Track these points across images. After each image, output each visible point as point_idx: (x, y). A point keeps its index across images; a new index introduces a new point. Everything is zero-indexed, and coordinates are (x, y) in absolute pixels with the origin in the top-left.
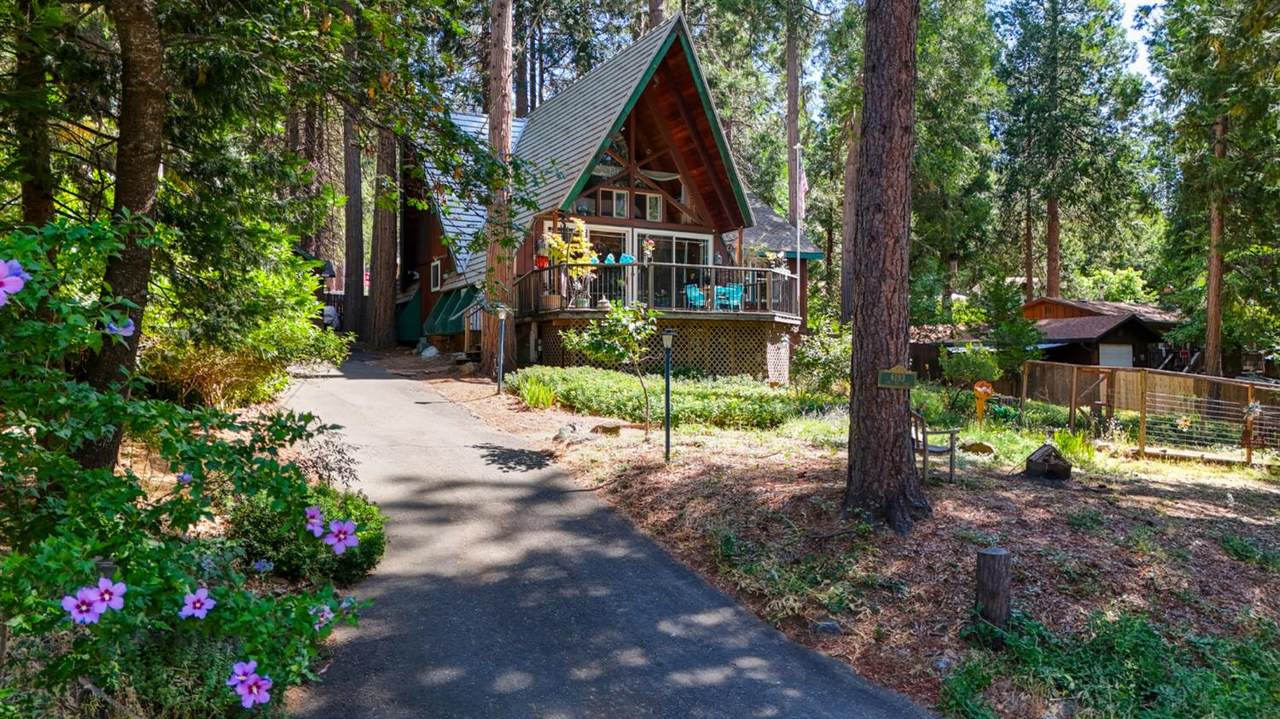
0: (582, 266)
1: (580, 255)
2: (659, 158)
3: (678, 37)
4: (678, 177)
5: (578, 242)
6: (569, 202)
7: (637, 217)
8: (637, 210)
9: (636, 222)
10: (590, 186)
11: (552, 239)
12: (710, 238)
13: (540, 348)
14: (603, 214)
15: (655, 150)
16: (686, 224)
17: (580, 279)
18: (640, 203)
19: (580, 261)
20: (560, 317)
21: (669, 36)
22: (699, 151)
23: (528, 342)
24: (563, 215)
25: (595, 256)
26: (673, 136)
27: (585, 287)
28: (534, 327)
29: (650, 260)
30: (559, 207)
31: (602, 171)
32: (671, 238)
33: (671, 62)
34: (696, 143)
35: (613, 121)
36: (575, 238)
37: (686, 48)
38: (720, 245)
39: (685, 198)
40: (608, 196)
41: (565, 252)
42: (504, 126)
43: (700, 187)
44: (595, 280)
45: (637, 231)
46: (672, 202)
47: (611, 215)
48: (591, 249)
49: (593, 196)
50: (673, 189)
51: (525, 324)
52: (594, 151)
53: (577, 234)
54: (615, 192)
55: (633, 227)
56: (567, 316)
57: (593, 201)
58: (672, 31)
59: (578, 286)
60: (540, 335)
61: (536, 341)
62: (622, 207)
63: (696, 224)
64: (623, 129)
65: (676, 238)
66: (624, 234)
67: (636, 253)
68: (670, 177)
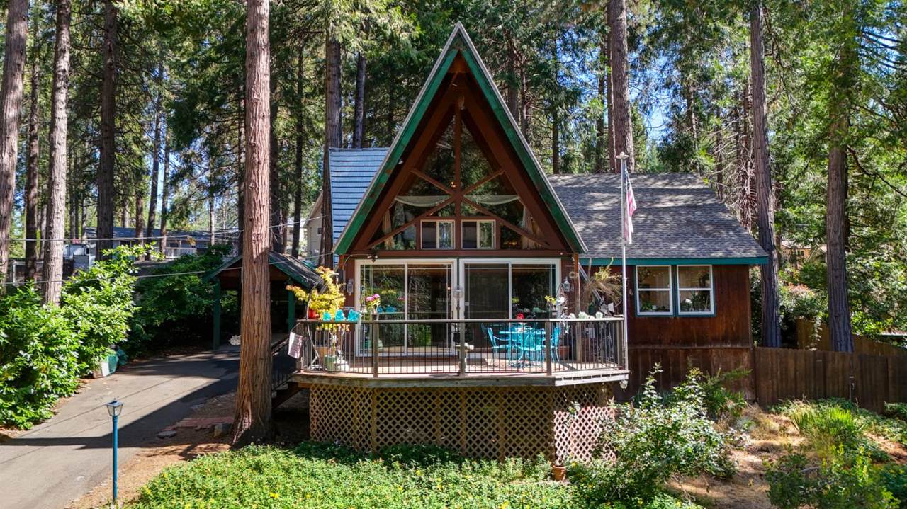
3: (459, 55)
4: (518, 198)
6: (345, 245)
7: (464, 247)
9: (462, 253)
12: (557, 262)
14: (426, 245)
16: (528, 249)
18: (469, 231)
21: (448, 54)
32: (507, 265)
35: (389, 155)
37: (470, 64)
38: (569, 269)
39: (527, 221)
40: (430, 227)
45: (463, 261)
46: (510, 226)
47: (434, 247)
54: (439, 222)
55: (459, 258)
58: (452, 47)
62: (447, 237)
63: (543, 249)
64: (401, 162)
65: (513, 266)
66: (450, 266)
67: (462, 284)
68: (506, 199)
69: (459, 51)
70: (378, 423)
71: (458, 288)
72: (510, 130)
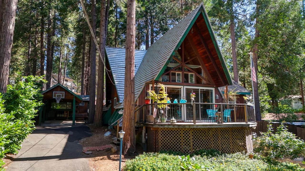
0: (164, 104)
1: (163, 99)
2: (192, 60)
3: (201, 13)
4: (200, 67)
5: (161, 94)
6: (159, 77)
7: (185, 82)
8: (185, 79)
9: (185, 84)
10: (167, 71)
11: (151, 93)
12: (213, 89)
13: (146, 137)
14: (172, 81)
15: (191, 58)
16: (204, 84)
17: (163, 109)
18: (186, 76)
19: (163, 102)
20: (154, 127)
21: (198, 12)
22: (209, 57)
23: (142, 135)
24: (157, 82)
25: (169, 99)
26: (198, 52)
27: (165, 112)
28: (144, 128)
29: (194, 101)
30: (155, 79)
31: (171, 65)
32: (198, 89)
33: (198, 24)
34: (208, 54)
35: (176, 45)
36: (161, 92)
37: (204, 17)
38: (217, 92)
39: (203, 74)
40: (174, 74)
41: (156, 98)
42: (132, 48)
43: (209, 70)
44: (169, 109)
45: (185, 87)
46: (198, 76)
47: (175, 81)
48: (168, 96)
49: (168, 74)
50: (198, 71)
51: (140, 127)
52: (168, 57)
53: (162, 90)
54: (177, 73)
55: (184, 86)
56: (157, 126)
57: (168, 76)
58: (199, 10)
59: (162, 112)
60: (146, 132)
61: (145, 134)
62: (179, 78)
63: (208, 84)
64: (180, 48)
65: (201, 89)
66: (180, 89)
67: (185, 95)
68: (197, 67)
69: (201, 12)
70: (193, 142)
71: (184, 97)
72: (214, 41)
